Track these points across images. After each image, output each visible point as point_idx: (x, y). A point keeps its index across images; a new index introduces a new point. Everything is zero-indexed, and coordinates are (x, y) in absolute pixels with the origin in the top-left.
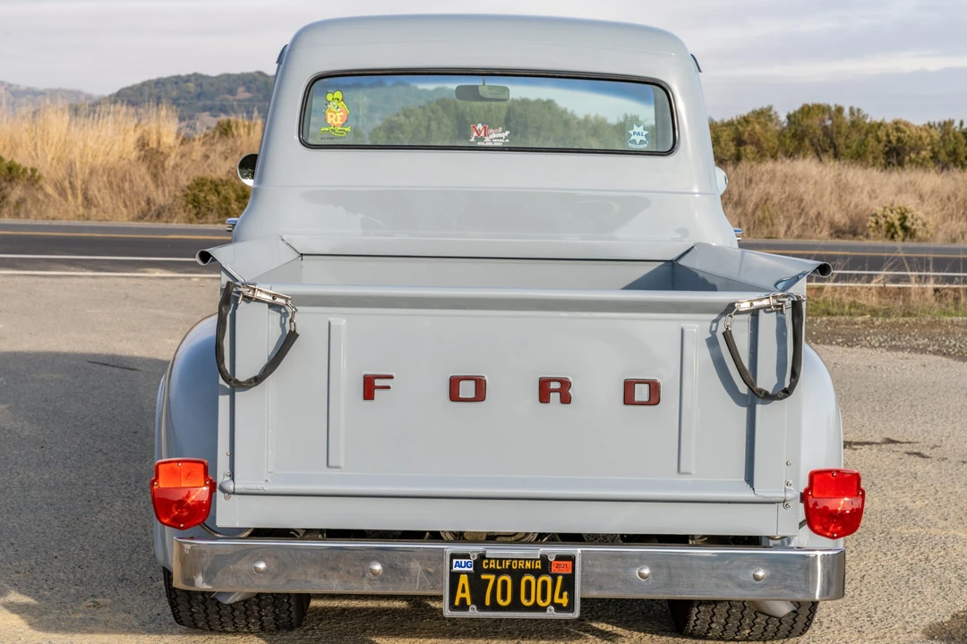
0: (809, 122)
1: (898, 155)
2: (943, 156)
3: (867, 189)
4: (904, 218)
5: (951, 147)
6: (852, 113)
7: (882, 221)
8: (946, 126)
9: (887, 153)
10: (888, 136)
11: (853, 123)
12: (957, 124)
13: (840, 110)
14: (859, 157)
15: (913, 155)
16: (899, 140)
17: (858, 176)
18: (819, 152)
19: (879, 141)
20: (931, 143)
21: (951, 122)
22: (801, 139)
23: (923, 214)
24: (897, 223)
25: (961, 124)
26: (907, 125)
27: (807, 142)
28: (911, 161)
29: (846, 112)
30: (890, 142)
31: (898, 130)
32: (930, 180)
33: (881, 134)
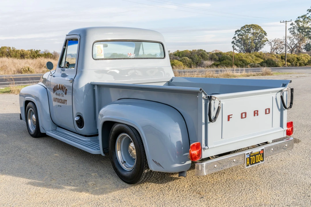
0: (4, 50)
1: (23, 56)
2: (32, 56)
3: (19, 63)
4: (29, 69)
5: (33, 55)
6: (13, 48)
7: (24, 70)
8: (31, 51)
9: (21, 56)
10: (20, 52)
11: (13, 50)
12: (33, 50)
13: (10, 48)
14: (15, 57)
15: (26, 56)
16: (23, 53)
17: (16, 61)
18: (7, 56)
19: (19, 54)
20: (30, 54)
21: (32, 50)
22: (3, 54)
23: (32, 68)
24: (28, 70)
25: (34, 50)
26: (24, 50)
27: (4, 54)
28: (26, 57)
29: (11, 48)
30: (21, 54)
31: (23, 51)
32: (30, 61)
33: (19, 52)
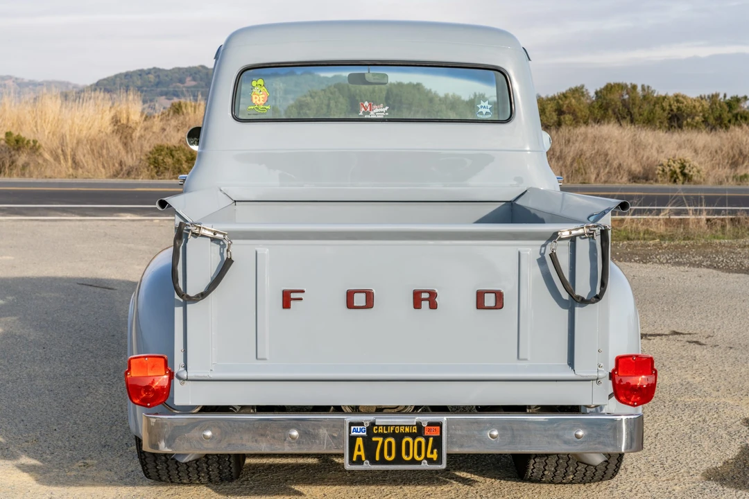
0: (612, 97)
1: (678, 119)
2: (711, 120)
3: (656, 145)
4: (683, 167)
5: (717, 114)
6: (643, 88)
7: (667, 169)
8: (714, 98)
9: (670, 119)
10: (670, 106)
11: (645, 97)
12: (721, 96)
13: (634, 87)
14: (649, 122)
15: (689, 120)
16: (679, 109)
17: (648, 136)
18: (619, 119)
19: (664, 110)
20: (703, 111)
21: (717, 95)
22: (606, 109)
23: (698, 164)
24: (678, 171)
25: (725, 96)
26: (684, 97)
27: (610, 112)
28: (688, 124)
29: (639, 89)
30: (672, 110)
31: (678, 101)
32: (702, 138)
33: (665, 104)
